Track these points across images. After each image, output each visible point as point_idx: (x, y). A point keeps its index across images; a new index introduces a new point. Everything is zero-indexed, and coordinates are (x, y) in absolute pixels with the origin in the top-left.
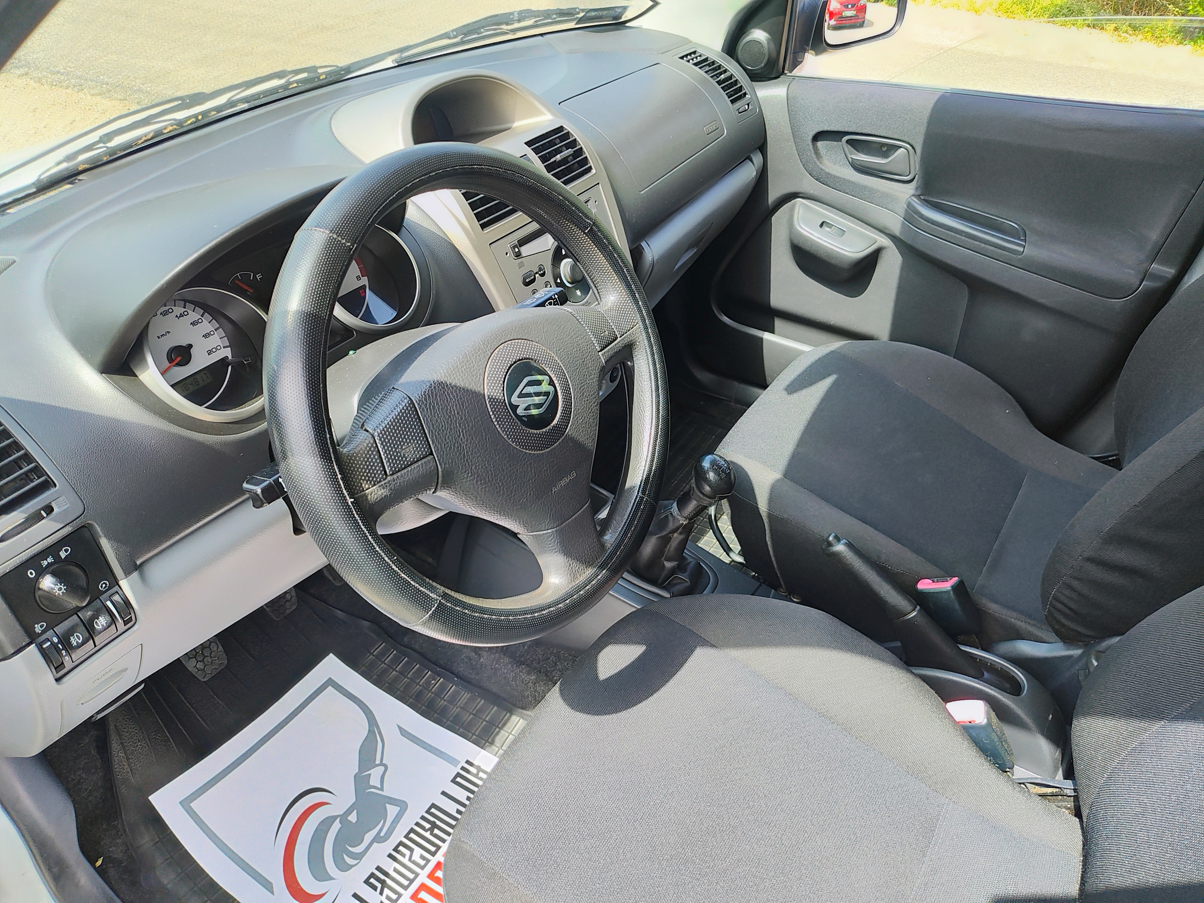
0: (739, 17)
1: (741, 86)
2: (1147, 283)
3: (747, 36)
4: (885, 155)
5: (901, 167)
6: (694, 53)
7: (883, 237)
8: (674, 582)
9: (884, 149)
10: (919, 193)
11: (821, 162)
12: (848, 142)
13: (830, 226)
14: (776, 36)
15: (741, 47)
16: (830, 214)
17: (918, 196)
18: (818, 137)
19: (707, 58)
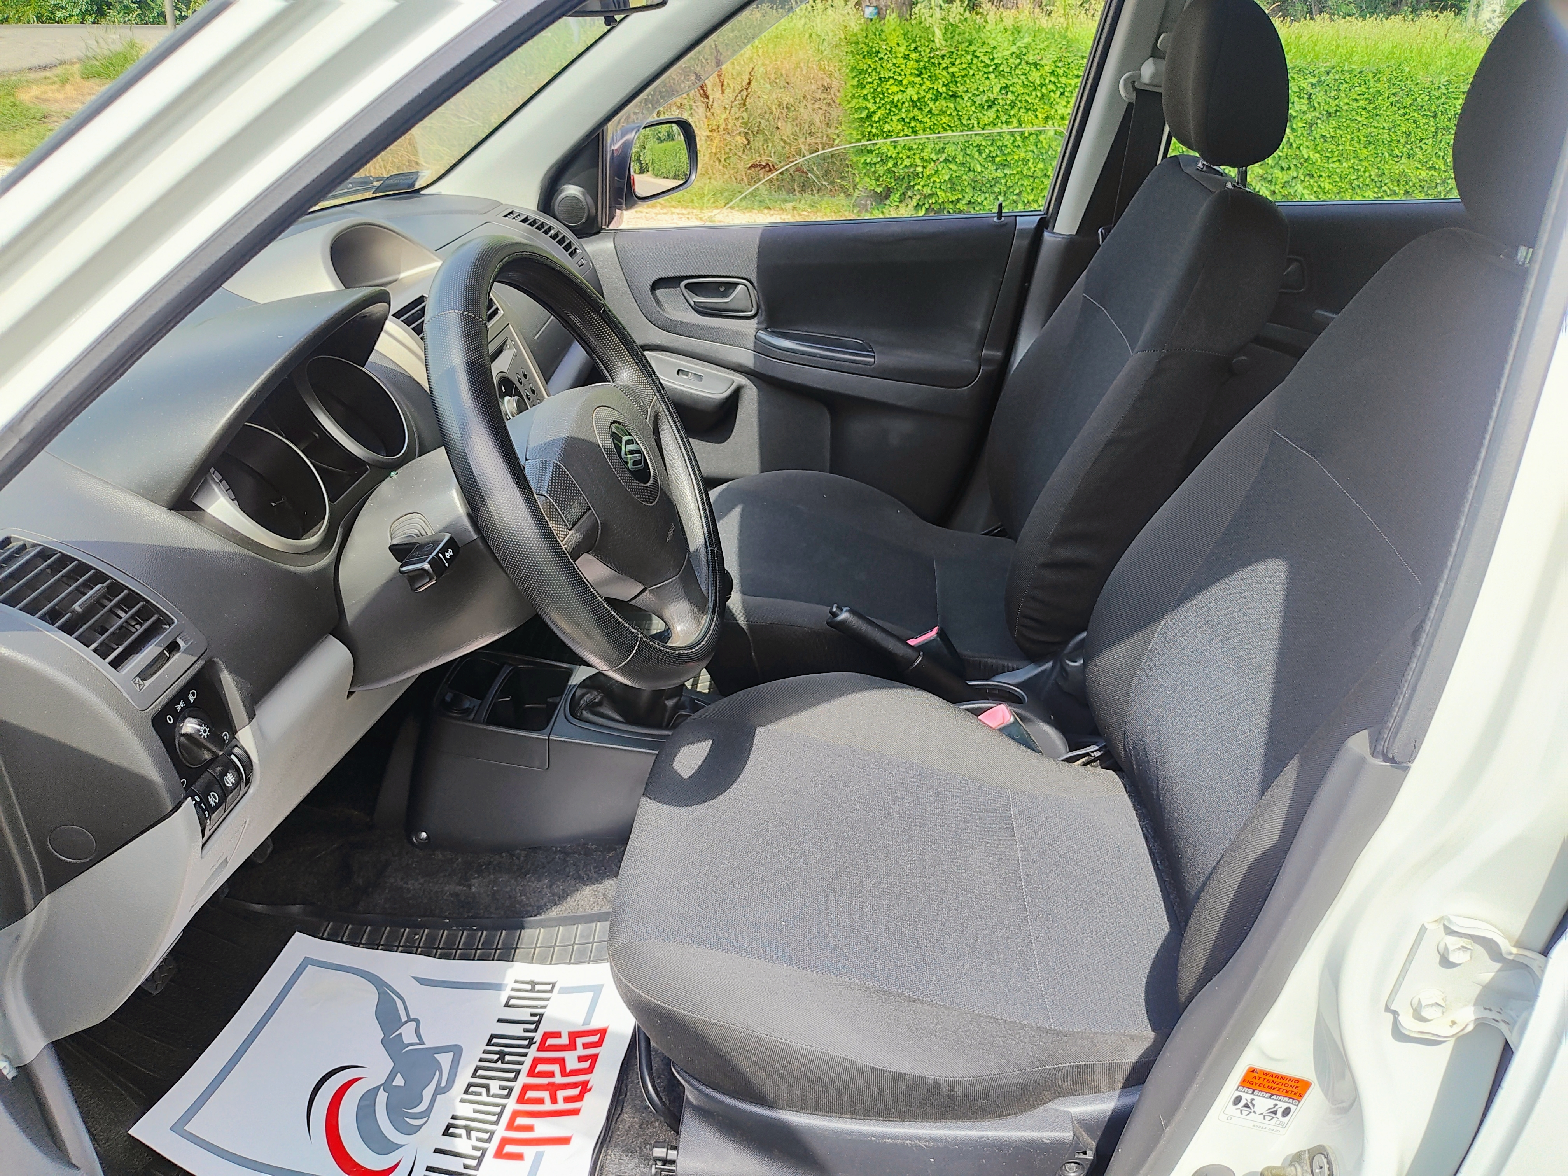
0: (551, 173)
1: (570, 242)
2: (986, 368)
3: (560, 194)
4: (724, 295)
5: (744, 303)
6: (512, 213)
7: (739, 377)
8: (678, 721)
9: (722, 289)
10: (764, 326)
11: (664, 310)
12: (686, 286)
13: (686, 373)
14: (591, 189)
15: (557, 203)
16: (682, 362)
17: (765, 329)
18: (657, 284)
19: (527, 217)
